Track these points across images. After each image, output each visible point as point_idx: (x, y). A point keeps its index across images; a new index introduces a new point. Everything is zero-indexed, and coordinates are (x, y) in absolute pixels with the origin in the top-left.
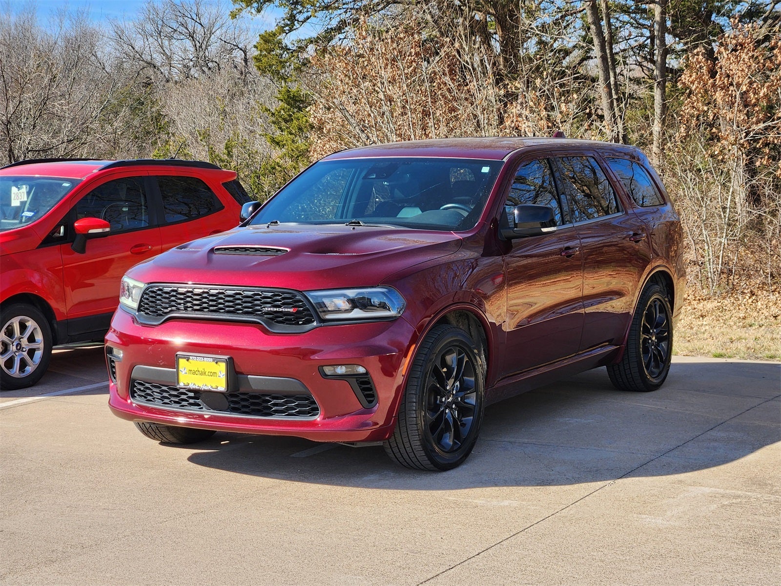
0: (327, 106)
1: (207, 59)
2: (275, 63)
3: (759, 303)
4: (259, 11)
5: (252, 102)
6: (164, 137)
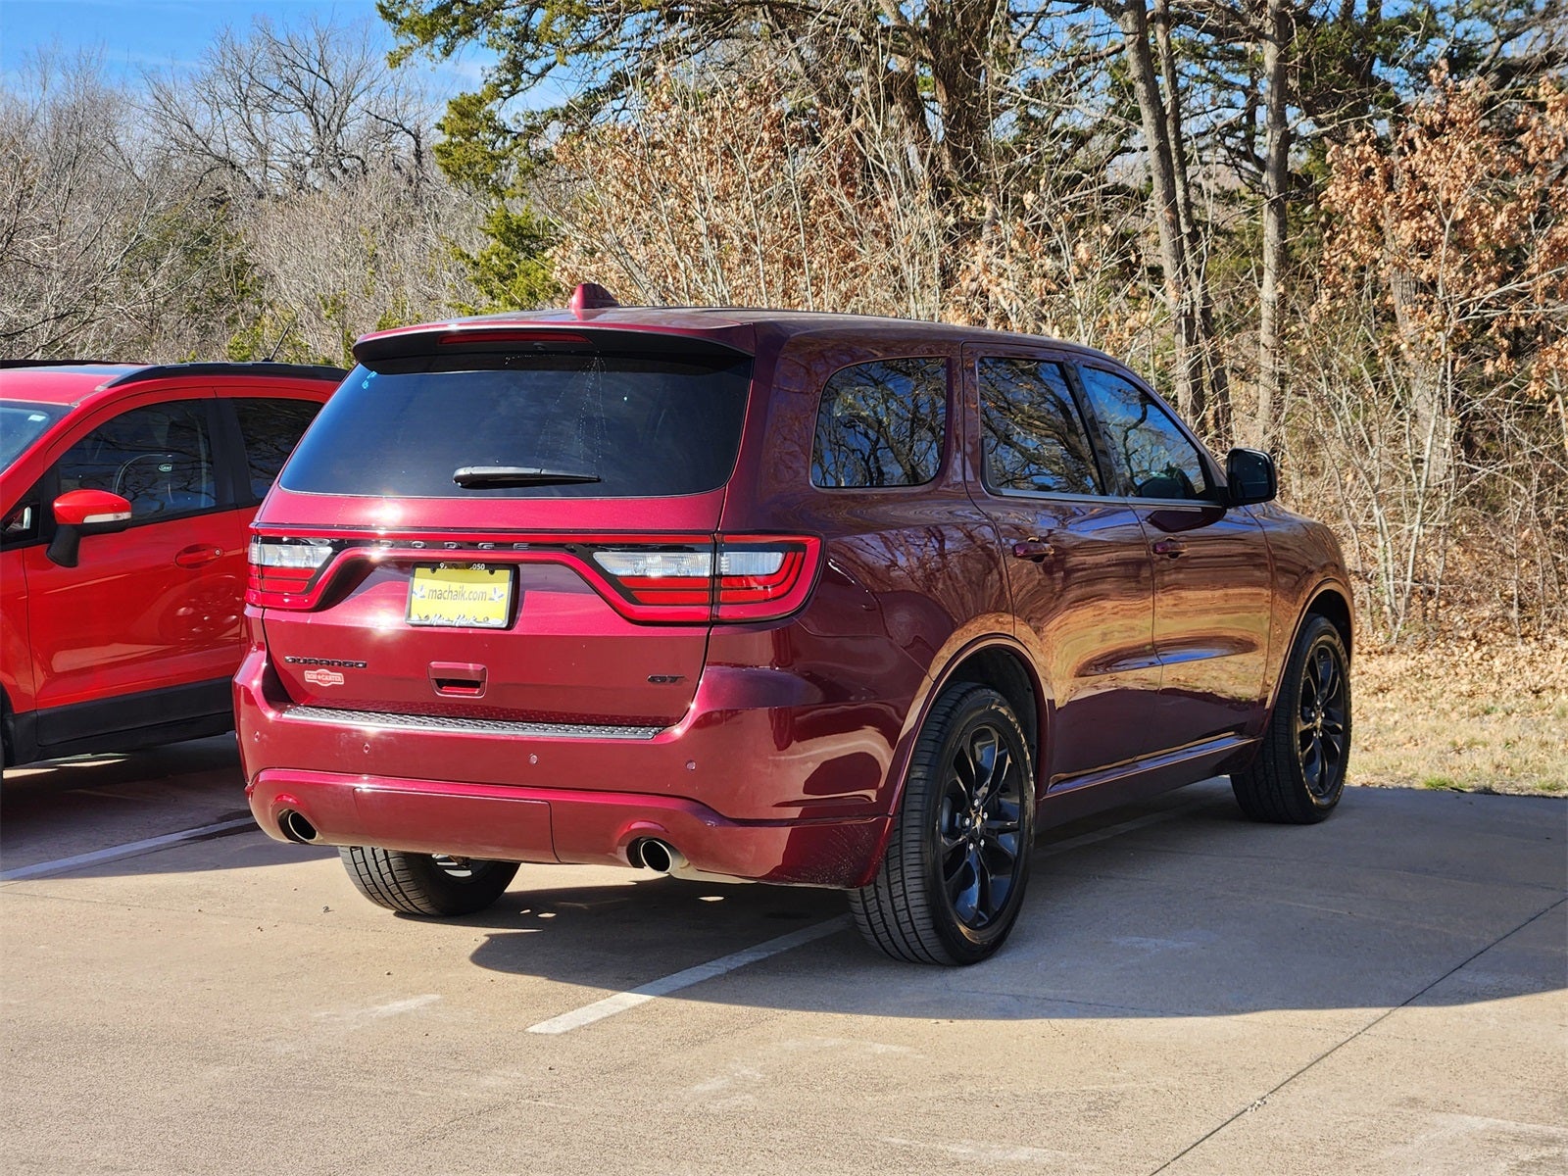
0: (588, 247)
1: (340, 151)
2: (480, 160)
3: (1497, 662)
4: (447, 52)
5: (432, 238)
6: (251, 308)
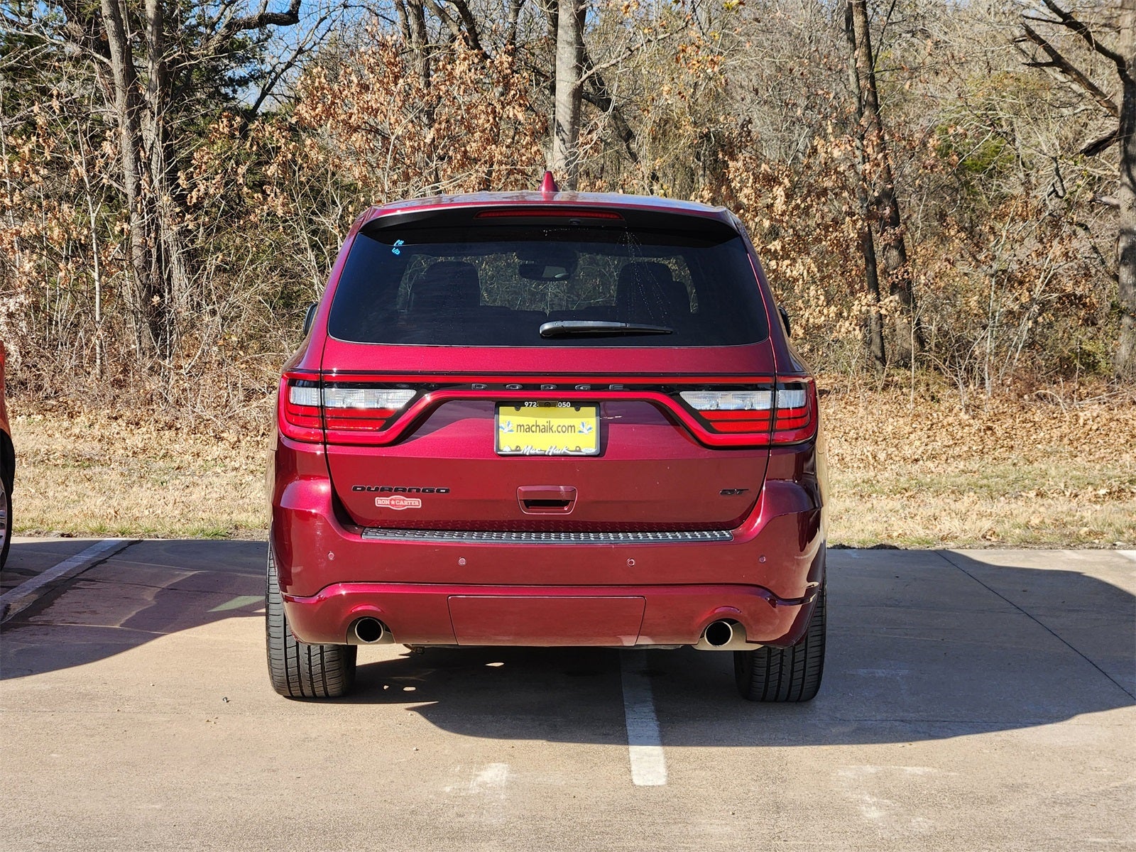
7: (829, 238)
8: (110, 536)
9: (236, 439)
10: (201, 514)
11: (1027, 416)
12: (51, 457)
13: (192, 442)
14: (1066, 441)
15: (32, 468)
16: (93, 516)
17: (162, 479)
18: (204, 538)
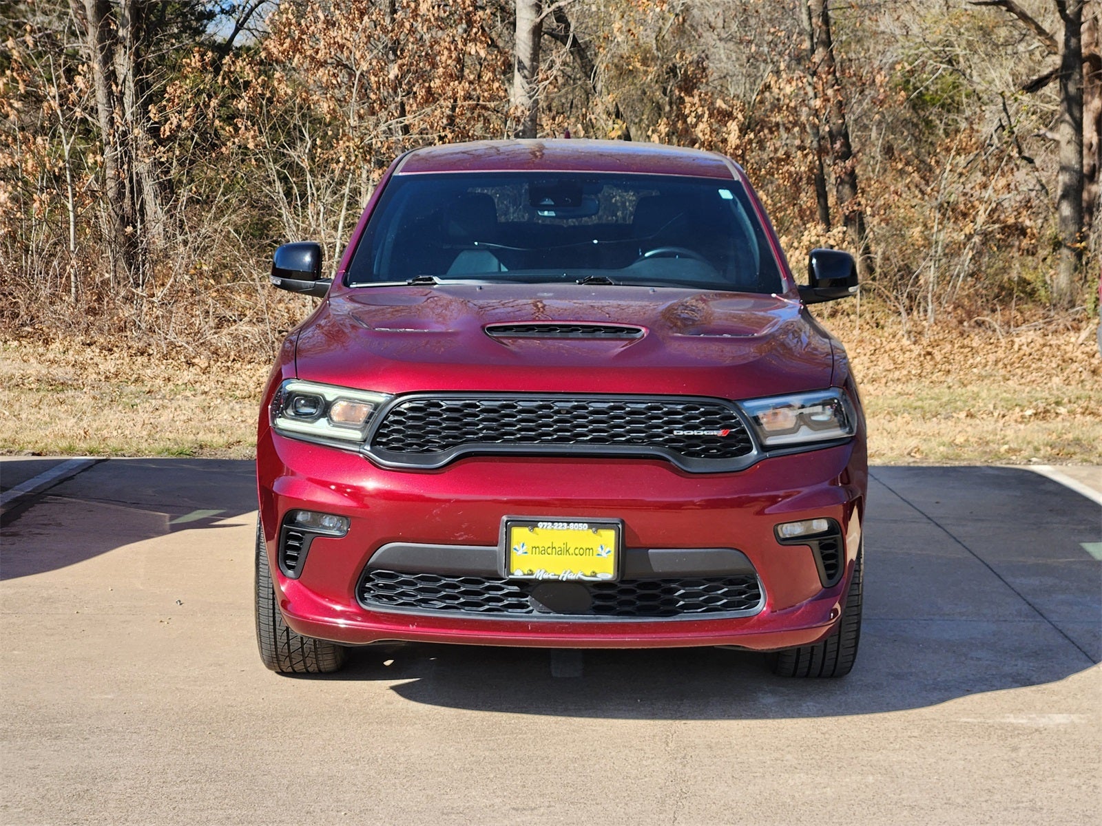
7: (780, 171)
8: (79, 455)
9: (207, 365)
10: (168, 435)
11: (966, 342)
12: (26, 381)
13: (163, 367)
14: (1000, 365)
15: (7, 392)
16: (63, 436)
17: (133, 403)
18: (169, 457)
